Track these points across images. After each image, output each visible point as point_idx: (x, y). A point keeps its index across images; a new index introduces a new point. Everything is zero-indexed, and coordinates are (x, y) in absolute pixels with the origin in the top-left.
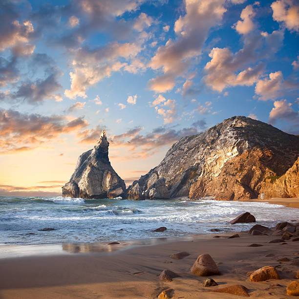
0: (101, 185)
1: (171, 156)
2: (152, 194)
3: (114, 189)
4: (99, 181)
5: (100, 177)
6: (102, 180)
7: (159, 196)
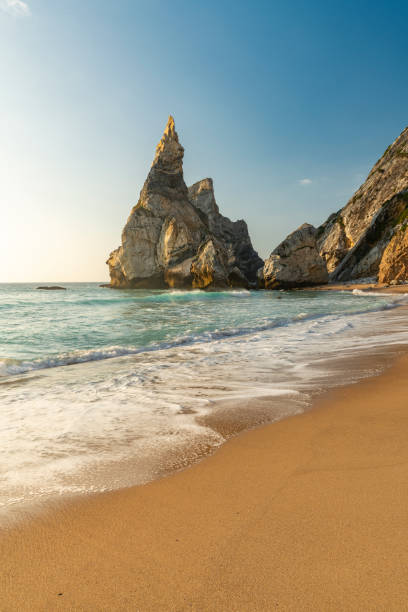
0: (156, 254)
1: (378, 176)
2: (269, 273)
3: (179, 261)
4: (149, 242)
5: (152, 234)
6: (158, 241)
7: (287, 276)
